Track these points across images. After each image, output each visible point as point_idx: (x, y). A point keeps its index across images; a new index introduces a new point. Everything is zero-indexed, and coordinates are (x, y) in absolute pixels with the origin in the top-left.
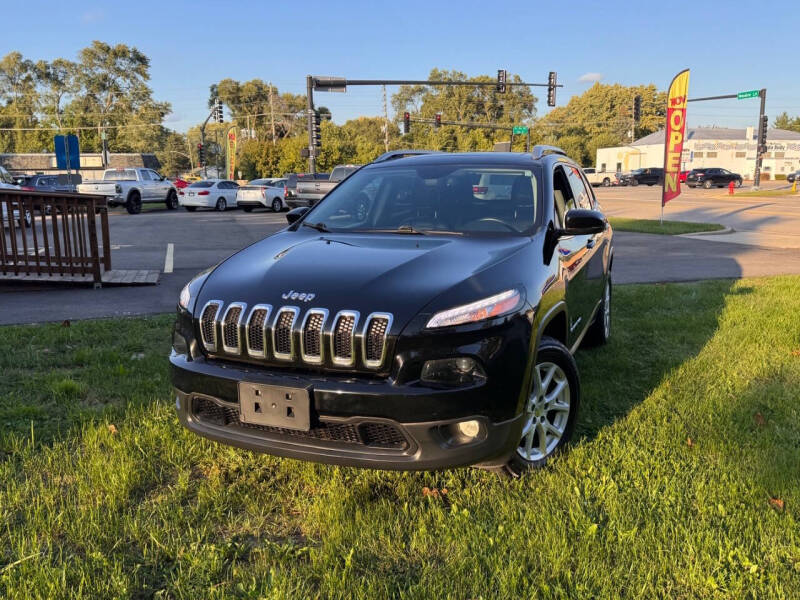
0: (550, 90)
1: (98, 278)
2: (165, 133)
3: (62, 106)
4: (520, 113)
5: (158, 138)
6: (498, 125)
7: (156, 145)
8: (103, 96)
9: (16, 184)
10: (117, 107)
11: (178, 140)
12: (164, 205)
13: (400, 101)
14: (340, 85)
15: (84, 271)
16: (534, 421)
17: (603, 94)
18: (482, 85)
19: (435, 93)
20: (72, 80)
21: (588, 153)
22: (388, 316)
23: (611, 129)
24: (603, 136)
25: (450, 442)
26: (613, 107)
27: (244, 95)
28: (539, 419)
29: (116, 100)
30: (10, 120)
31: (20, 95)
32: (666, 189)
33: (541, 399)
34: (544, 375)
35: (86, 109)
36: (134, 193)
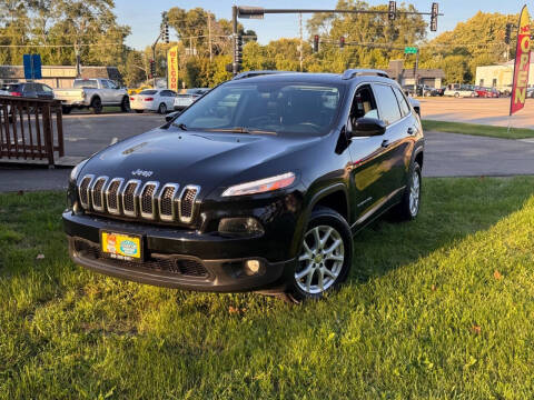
0: (432, 18)
1: (52, 161)
2: (126, 50)
3: (47, 28)
4: (413, 35)
5: (122, 55)
6: (395, 46)
7: (120, 59)
8: (79, 20)
9: (5, 90)
10: (90, 29)
11: (137, 56)
12: (119, 108)
13: (313, 25)
14: (259, 13)
15: (42, 156)
16: (314, 266)
17: (484, 20)
18: (381, 13)
19: (342, 18)
20: (55, 8)
21: (469, 70)
22: (197, 188)
23: (490, 51)
24: (484, 55)
25: (238, 273)
26: (492, 32)
27: (189, 20)
28: (317, 265)
29: (88, 24)
30: (7, 39)
31: (15, 19)
32: (516, 101)
33: (320, 251)
34: (322, 234)
35: (66, 31)
36: (96, 98)
